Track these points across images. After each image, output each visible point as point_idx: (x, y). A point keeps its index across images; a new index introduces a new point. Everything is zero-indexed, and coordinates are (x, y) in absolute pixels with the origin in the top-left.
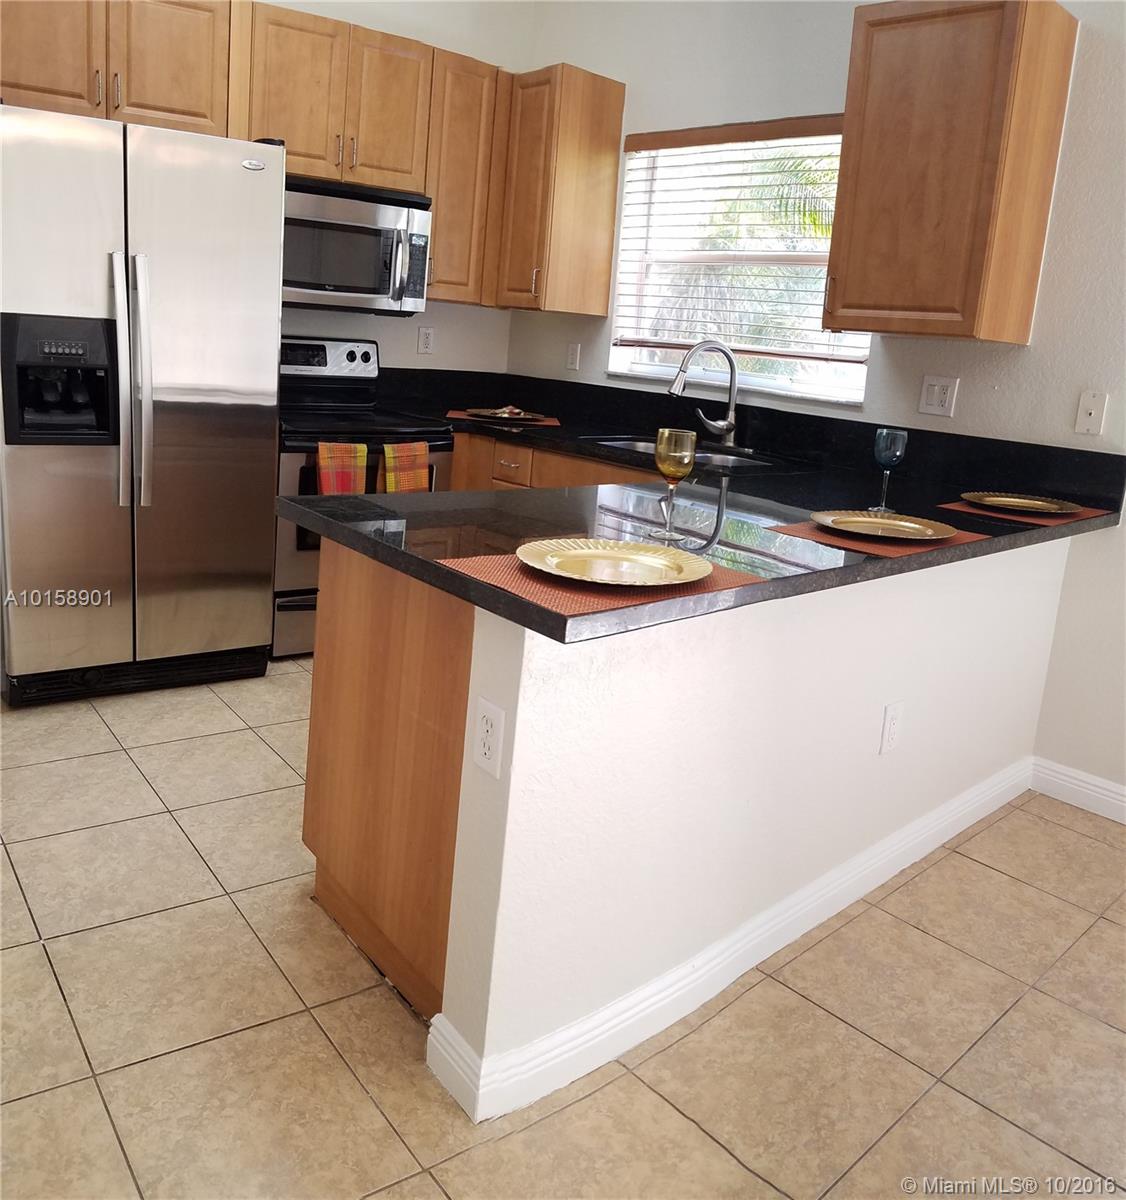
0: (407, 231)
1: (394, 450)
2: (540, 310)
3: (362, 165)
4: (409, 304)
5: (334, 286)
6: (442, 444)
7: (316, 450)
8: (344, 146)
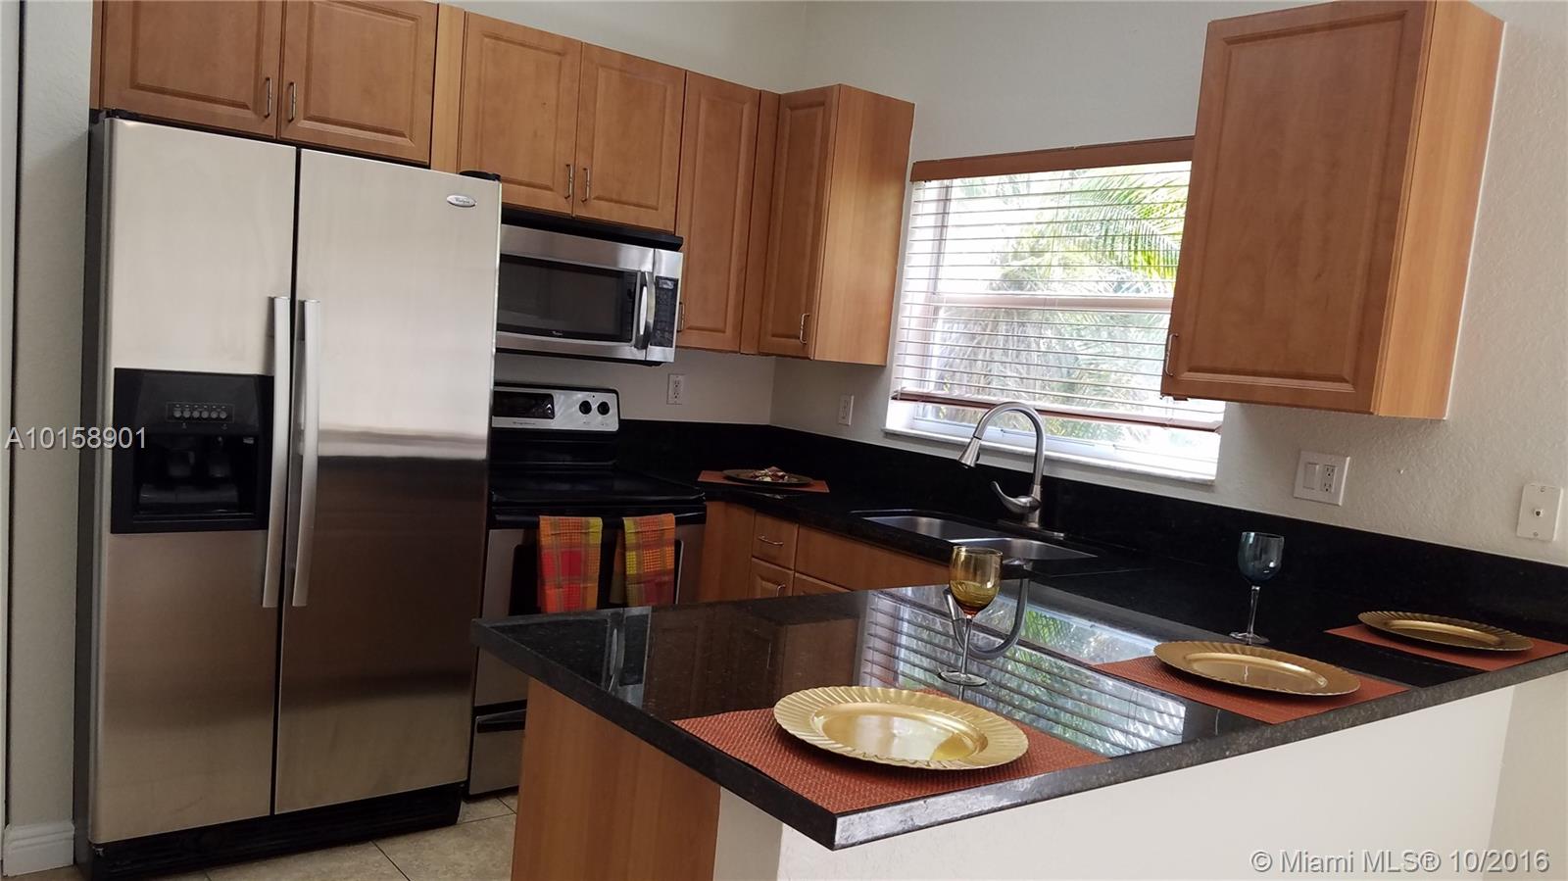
0: (652, 273)
1: (635, 523)
2: (809, 359)
3: (598, 198)
4: (656, 353)
5: (563, 332)
6: (692, 516)
7: (537, 525)
8: (575, 177)
